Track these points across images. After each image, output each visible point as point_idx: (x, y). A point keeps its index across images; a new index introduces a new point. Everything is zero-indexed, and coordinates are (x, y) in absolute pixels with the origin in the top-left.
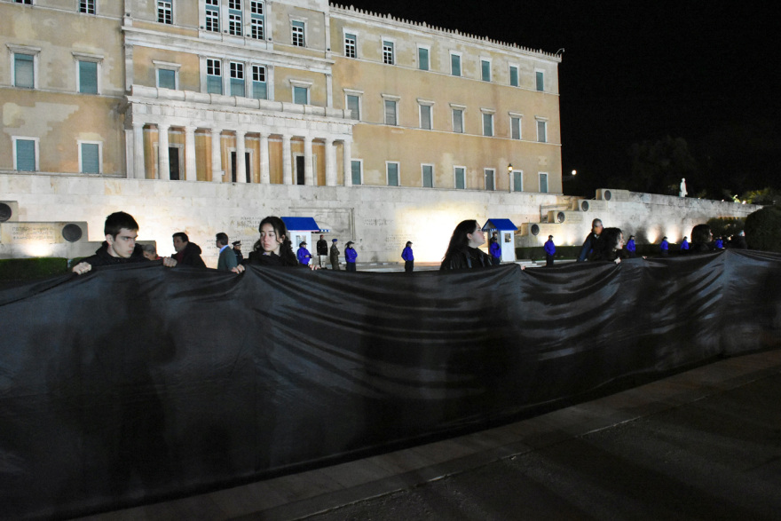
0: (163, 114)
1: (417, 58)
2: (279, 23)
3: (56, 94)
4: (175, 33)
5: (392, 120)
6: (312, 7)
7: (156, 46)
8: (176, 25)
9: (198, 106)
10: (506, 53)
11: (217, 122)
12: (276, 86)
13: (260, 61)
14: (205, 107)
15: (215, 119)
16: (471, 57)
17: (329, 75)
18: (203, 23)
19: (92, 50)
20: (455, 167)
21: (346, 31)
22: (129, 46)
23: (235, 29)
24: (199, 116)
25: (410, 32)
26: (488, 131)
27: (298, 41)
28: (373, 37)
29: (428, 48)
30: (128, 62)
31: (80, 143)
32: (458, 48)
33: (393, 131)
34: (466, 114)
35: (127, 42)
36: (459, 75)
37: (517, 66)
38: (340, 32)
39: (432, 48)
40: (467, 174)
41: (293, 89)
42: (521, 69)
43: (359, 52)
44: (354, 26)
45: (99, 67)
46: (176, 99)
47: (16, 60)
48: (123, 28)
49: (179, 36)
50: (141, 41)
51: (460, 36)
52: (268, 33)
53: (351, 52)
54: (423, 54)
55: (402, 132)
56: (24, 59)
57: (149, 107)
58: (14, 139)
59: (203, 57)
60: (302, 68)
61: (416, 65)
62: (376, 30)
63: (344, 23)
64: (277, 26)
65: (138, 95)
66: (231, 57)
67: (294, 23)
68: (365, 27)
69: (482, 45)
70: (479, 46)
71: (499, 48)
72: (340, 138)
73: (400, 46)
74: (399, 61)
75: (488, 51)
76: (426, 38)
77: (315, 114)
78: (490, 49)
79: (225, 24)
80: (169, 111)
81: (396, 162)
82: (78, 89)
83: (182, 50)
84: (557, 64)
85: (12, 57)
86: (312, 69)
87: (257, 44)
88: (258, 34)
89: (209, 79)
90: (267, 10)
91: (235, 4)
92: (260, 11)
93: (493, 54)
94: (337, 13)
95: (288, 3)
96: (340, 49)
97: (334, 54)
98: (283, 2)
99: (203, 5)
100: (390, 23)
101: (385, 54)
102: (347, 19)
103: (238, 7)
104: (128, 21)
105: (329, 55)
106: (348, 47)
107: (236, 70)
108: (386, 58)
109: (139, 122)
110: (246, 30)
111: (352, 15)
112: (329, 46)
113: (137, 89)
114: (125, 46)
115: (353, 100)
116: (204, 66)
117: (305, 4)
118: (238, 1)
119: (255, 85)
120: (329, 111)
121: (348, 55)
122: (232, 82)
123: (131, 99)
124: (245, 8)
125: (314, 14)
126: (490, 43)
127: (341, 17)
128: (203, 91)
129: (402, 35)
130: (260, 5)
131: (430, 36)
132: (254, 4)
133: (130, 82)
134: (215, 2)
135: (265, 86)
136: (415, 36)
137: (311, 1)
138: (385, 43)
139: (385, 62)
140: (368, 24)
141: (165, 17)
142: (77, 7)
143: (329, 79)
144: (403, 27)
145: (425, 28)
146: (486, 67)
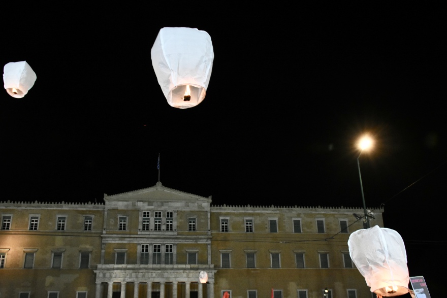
0: (111, 277)
1: (268, 226)
2: (181, 221)
3: (70, 270)
4: (127, 234)
5: (251, 265)
6: (201, 210)
7: (117, 242)
8: (127, 231)
9: (127, 271)
10: (337, 213)
11: (137, 278)
12: (177, 254)
13: (169, 242)
14: (131, 271)
15: (137, 277)
16: (309, 220)
17: (209, 244)
18: (140, 227)
19: (88, 247)
20: (299, 290)
21: (221, 218)
22: (104, 244)
23: (158, 228)
24: (128, 276)
25: (263, 212)
26: (325, 264)
27: (192, 228)
28: (239, 219)
29: (276, 219)
30: (103, 251)
31: (77, 292)
32: (299, 215)
33: (252, 272)
34: (306, 256)
35: (103, 242)
36: (300, 232)
37: (347, 220)
38: (218, 220)
39: (279, 219)
40: (309, 295)
41: (188, 255)
42: (349, 221)
43: (230, 228)
44: (227, 214)
45: (90, 254)
46: (118, 269)
47: (54, 256)
48: (101, 236)
49: (128, 236)
50: (110, 241)
51: (299, 209)
52: (174, 228)
53: (225, 229)
54: (273, 223)
55: (259, 272)
56: (58, 255)
57: (104, 274)
58: (49, 292)
59: (139, 244)
60: (193, 243)
61: (268, 230)
62: (240, 215)
63: (220, 214)
64: (180, 223)
65: (100, 269)
66: (154, 242)
67: (190, 219)
68: (234, 214)
69: (316, 211)
70: (314, 212)
71: (329, 211)
73: (257, 221)
74: (256, 230)
75: (322, 214)
76: (275, 213)
77: (191, 269)
78: (323, 212)
79: (152, 226)
80: (114, 275)
81: (254, 291)
82: (80, 266)
83: (129, 242)
84: (381, 214)
85: (53, 254)
86: (199, 242)
87: (170, 233)
88: (170, 228)
89: (142, 255)
90: (175, 215)
91: (158, 215)
92: (171, 216)
93: (325, 215)
94: (216, 210)
95: (187, 209)
96: (218, 229)
97: (214, 232)
98: (184, 210)
99: (141, 219)
100: (249, 209)
101: (247, 227)
102: (222, 211)
103: (160, 216)
104: (104, 232)
105: (209, 233)
106: (223, 226)
107: (157, 248)
108: (247, 229)
109: (98, 282)
110: (163, 227)
111: (226, 209)
112: (209, 228)
113: (99, 266)
114: (102, 244)
115: (226, 256)
116: (139, 248)
117: (196, 209)
118: (160, 213)
119: (167, 255)
120: (200, 266)
121: (223, 231)
122: (154, 255)
123: (95, 271)
124: (163, 216)
125: (201, 213)
126: (322, 209)
127: (219, 211)
128: (138, 261)
129: (258, 214)
130: (171, 213)
131: (278, 212)
132: (168, 213)
133: (102, 261)
134: (148, 216)
135: (172, 255)
136: (267, 213)
137: (200, 206)
138: (247, 221)
139: (247, 231)
140: (235, 212)
141: (122, 227)
142: (83, 228)
143: (209, 246)
144: (258, 210)
145: (273, 208)
146: (320, 224)
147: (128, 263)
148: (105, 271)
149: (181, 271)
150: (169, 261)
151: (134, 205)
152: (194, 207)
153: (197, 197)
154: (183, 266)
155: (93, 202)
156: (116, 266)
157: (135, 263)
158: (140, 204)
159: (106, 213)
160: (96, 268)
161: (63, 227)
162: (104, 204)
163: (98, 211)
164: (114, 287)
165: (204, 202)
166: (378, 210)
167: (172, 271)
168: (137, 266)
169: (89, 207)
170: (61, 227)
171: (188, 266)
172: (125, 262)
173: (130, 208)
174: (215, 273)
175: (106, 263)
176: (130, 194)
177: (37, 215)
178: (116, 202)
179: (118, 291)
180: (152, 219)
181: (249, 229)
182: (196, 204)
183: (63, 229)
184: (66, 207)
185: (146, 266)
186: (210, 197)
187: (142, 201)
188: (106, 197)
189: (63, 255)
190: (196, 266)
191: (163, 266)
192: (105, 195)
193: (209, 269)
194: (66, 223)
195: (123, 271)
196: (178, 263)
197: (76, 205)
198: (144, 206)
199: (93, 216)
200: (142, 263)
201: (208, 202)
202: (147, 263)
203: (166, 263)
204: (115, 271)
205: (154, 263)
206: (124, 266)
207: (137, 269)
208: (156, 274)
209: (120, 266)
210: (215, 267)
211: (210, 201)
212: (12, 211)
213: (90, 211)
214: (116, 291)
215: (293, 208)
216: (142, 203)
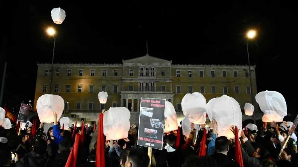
0: (127, 97)
1: (199, 74)
2: (158, 72)
4: (133, 78)
7: (129, 81)
8: (134, 76)
9: (134, 94)
10: (232, 68)
12: (156, 87)
13: (153, 82)
14: (136, 94)
16: (219, 71)
17: (171, 82)
19: (116, 84)
21: (177, 70)
22: (123, 82)
23: (147, 75)
24: (135, 97)
25: (197, 67)
26: (226, 92)
27: (163, 75)
28: (185, 71)
29: (203, 71)
30: (123, 85)
31: (113, 103)
32: (214, 69)
34: (217, 88)
36: (214, 77)
37: (237, 71)
38: (175, 71)
39: (204, 71)
41: (161, 87)
42: (239, 72)
43: (181, 75)
44: (180, 69)
45: (118, 87)
46: (130, 93)
48: (122, 79)
49: (134, 79)
50: (126, 81)
51: (214, 66)
52: (155, 75)
53: (179, 76)
54: (201, 73)
57: (124, 96)
59: (139, 82)
60: (164, 81)
61: (199, 76)
62: (186, 69)
66: (146, 82)
67: (162, 71)
68: (183, 68)
69: (222, 67)
71: (229, 67)
72: (170, 99)
73: (193, 71)
74: (193, 76)
76: (202, 68)
78: (226, 67)
79: (145, 74)
80: (128, 96)
82: (113, 92)
83: (134, 82)
84: (255, 68)
85: (101, 87)
86: (166, 81)
87: (153, 77)
88: (153, 75)
89: (141, 87)
90: (155, 69)
91: (147, 69)
92: (153, 70)
93: (227, 69)
94: (174, 67)
95: (160, 66)
96: (175, 75)
97: (173, 77)
98: (159, 67)
99: (139, 71)
100: (190, 66)
101: (189, 74)
102: (177, 67)
103: (148, 70)
104: (123, 77)
105: (171, 77)
106: (177, 74)
107: (147, 84)
108: (189, 75)
109: (122, 99)
110: (150, 75)
111: (179, 66)
112: (171, 75)
113: (122, 92)
114: (122, 82)
115: (179, 88)
116: (139, 84)
117: (165, 66)
118: (148, 68)
119: (152, 87)
120: (167, 92)
121: (177, 76)
122: (146, 87)
123: (120, 94)
124: (149, 70)
125: (167, 68)
126: (226, 66)
127: (175, 67)
128: (139, 90)
129: (194, 68)
130: (153, 68)
131: (204, 67)
132: (152, 68)
133: (123, 90)
134: (143, 69)
135: (154, 87)
136: (199, 68)
137: (166, 65)
138: (189, 71)
139: (189, 76)
140: (183, 67)
141: (131, 75)
142: (114, 75)
143: (171, 83)
144: (194, 66)
145: (201, 65)
146: (224, 73)
147: (134, 91)
148: (124, 94)
149: (158, 95)
150: (153, 89)
151: (136, 64)
152: (164, 65)
153: (165, 60)
154: (159, 92)
155: (118, 63)
156: (129, 92)
157: (137, 91)
158: (139, 64)
159: (124, 68)
160: (120, 93)
161: (105, 75)
162: (123, 64)
163: (120, 68)
164: (129, 101)
165: (168, 63)
166: (253, 66)
167: (154, 94)
168: (138, 92)
169: (116, 65)
170: (104, 75)
171: (161, 92)
172: (133, 90)
173: (134, 66)
174: (174, 96)
175: (124, 91)
176: (134, 60)
177: (94, 70)
178: (128, 63)
179: (131, 103)
180: (145, 71)
181: (190, 76)
182: (165, 64)
183: (105, 76)
184: (106, 66)
185: (142, 92)
186: (172, 61)
187: (140, 63)
188: (123, 61)
189: (106, 87)
190: (165, 92)
191: (150, 92)
192: (123, 60)
193: (171, 93)
194: (106, 73)
195: (132, 94)
196: (157, 91)
197: (110, 65)
198: (141, 65)
199: (118, 70)
200: (140, 91)
201: (170, 63)
202: (143, 91)
203: (152, 91)
204: (129, 94)
205: (146, 91)
206: (132, 92)
207: (139, 93)
208: (147, 96)
209: (131, 92)
210: (174, 93)
211: (172, 62)
212: (83, 68)
213: (116, 67)
214: (129, 103)
215: (211, 66)
216: (139, 63)
